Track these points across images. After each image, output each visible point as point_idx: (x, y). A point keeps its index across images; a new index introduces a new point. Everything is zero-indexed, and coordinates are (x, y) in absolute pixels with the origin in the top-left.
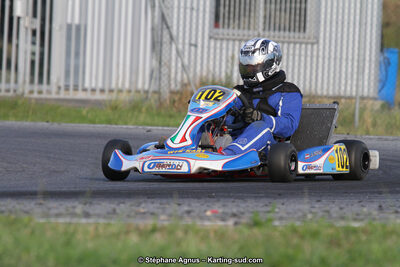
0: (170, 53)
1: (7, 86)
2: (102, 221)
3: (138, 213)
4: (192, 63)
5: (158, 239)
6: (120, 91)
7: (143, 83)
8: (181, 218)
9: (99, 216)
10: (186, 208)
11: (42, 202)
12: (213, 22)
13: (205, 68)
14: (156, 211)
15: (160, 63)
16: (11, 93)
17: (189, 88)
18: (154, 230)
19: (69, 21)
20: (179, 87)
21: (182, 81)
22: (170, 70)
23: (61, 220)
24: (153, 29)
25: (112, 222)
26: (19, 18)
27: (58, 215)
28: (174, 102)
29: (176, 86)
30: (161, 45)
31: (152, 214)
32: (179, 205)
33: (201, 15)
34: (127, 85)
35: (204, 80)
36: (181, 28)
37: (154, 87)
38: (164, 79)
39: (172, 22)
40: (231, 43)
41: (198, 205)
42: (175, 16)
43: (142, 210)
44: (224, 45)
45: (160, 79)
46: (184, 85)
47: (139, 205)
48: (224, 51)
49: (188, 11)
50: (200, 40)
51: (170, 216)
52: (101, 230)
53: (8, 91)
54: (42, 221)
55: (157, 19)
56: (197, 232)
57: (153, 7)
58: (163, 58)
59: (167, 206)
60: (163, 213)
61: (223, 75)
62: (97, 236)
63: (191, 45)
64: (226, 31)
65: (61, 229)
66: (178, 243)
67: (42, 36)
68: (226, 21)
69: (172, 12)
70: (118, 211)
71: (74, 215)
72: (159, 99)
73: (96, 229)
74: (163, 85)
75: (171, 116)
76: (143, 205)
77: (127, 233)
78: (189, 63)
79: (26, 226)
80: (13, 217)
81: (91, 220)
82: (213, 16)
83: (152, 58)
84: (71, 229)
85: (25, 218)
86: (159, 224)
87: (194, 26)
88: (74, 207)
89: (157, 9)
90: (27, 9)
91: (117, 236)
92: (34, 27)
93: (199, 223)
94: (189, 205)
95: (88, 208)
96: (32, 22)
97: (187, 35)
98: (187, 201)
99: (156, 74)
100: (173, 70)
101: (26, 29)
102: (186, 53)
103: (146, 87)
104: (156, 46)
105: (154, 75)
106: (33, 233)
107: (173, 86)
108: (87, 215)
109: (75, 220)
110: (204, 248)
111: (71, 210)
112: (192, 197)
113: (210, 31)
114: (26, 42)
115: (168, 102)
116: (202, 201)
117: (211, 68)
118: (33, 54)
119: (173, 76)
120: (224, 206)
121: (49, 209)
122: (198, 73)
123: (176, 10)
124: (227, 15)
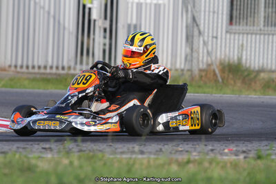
0: (199, 42)
1: (87, 67)
2: (152, 156)
3: (177, 151)
4: (214, 50)
5: (191, 168)
7: (180, 64)
8: (207, 154)
9: (150, 153)
10: (210, 148)
11: (111, 144)
12: (228, 21)
13: (223, 53)
14: (189, 149)
15: (192, 50)
17: (212, 67)
18: (188, 162)
19: (129, 22)
20: (205, 66)
21: (207, 62)
22: (199, 55)
23: (124, 156)
24: (187, 27)
25: (160, 157)
26: (95, 21)
27: (122, 153)
28: (202, 76)
29: (203, 65)
30: (193, 38)
31: (187, 151)
32: (206, 145)
33: (220, 16)
34: (169, 66)
35: (223, 61)
36: (206, 26)
37: (187, 67)
38: (195, 61)
39: (200, 22)
40: (241, 36)
41: (219, 145)
42: (202, 17)
43: (180, 149)
44: (236, 37)
45: (192, 61)
46: (209, 65)
47: (178, 145)
48: (236, 42)
49: (211, 14)
50: (219, 34)
51: (199, 152)
52: (152, 162)
54: (111, 157)
55: (190, 20)
56: (218, 164)
57: (187, 11)
58: (194, 46)
59: (197, 146)
60: (195, 151)
61: (236, 58)
62: (149, 166)
63: (213, 37)
64: (237, 28)
65: (124, 162)
66: (206, 170)
67: (111, 32)
68: (238, 20)
69: (200, 15)
70: (163, 150)
71: (133, 152)
72: (192, 74)
73: (149, 162)
74: (194, 65)
75: (199, 87)
76: (181, 146)
77: (170, 164)
79: (100, 160)
80: (91, 154)
81: (145, 156)
82: (229, 17)
83: (186, 47)
84: (131, 162)
85: (100, 155)
86: (192, 158)
87: (215, 25)
88: (133, 148)
89: (189, 13)
90: (100, 14)
91: (163, 166)
92: (105, 26)
93: (219, 157)
94: (213, 146)
95: (143, 148)
96: (104, 23)
97: (211, 30)
98: (211, 143)
99: (189, 58)
100: (201, 55)
101: (100, 27)
103: (182, 67)
104: (189, 38)
106: (105, 164)
107: (201, 66)
108: (142, 152)
109: (134, 156)
110: (223, 174)
112: (215, 141)
113: (227, 27)
114: (100, 36)
115: (197, 76)
116: (222, 143)
117: (227, 53)
118: (105, 45)
119: (201, 59)
120: (237, 146)
121: (116, 149)
122: (219, 57)
123: (203, 13)
124: (238, 16)
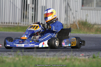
0: (70, 13)
1: (26, 23)
2: (52, 57)
3: (61, 55)
4: (76, 16)
5: (67, 61)
8: (73, 56)
9: (51, 56)
10: (75, 54)
11: (35, 52)
12: (82, 5)
13: (80, 17)
14: (66, 55)
16: (27, 25)
18: (66, 59)
19: (42, 5)
20: (72, 23)
23: (41, 57)
24: (65, 7)
26: (29, 5)
27: (40, 56)
28: (71, 27)
31: (65, 55)
32: (73, 53)
33: (78, 3)
35: (79, 21)
36: (73, 7)
37: (66, 23)
39: (70, 5)
40: (87, 11)
42: (71, 3)
43: (63, 54)
44: (85, 11)
45: (67, 20)
46: (74, 22)
48: (85, 13)
49: (75, 2)
50: (78, 10)
51: (70, 56)
52: (51, 59)
54: (35, 57)
55: (66, 5)
56: (78, 60)
57: (65, 1)
58: (68, 15)
59: (69, 53)
60: (68, 55)
61: (85, 19)
62: (50, 61)
63: (76, 11)
64: (85, 7)
65: (41, 59)
66: (73, 62)
67: (35, 9)
68: (85, 5)
70: (56, 54)
71: (44, 56)
72: (67, 26)
73: (50, 59)
74: (68, 22)
76: (63, 53)
77: (59, 60)
79: (31, 58)
80: (27, 56)
81: (49, 57)
82: (82, 3)
83: (65, 15)
84: (43, 59)
85: (31, 56)
88: (44, 54)
90: (31, 2)
91: (56, 61)
92: (33, 7)
93: (78, 58)
94: (76, 53)
95: (48, 54)
97: (75, 9)
98: (75, 52)
100: (71, 18)
101: (31, 7)
104: (66, 12)
106: (33, 60)
108: (48, 56)
109: (44, 57)
112: (76, 51)
113: (81, 8)
114: (31, 11)
116: (79, 52)
117: (81, 17)
118: (33, 14)
119: (71, 20)
121: (37, 54)
123: (71, 2)
124: (86, 3)
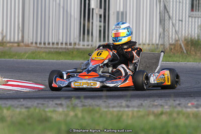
0: (169, 25)
1: (88, 43)
2: (136, 109)
3: (153, 105)
4: (180, 30)
5: (164, 118)
6: (144, 44)
7: (156, 40)
8: (175, 107)
9: (134, 107)
10: (178, 102)
11: (105, 100)
12: (190, 9)
13: (187, 32)
14: (163, 104)
15: (164, 30)
16: (90, 47)
17: (179, 42)
18: (162, 113)
19: (118, 10)
20: (174, 42)
21: (175, 38)
22: (169, 34)
23: (115, 109)
24: (160, 13)
25: (141, 110)
26: (93, 9)
27: (114, 107)
28: (171, 49)
29: (172, 41)
30: (164, 21)
31: (161, 105)
32: (174, 101)
33: (184, 5)
34: (148, 42)
35: (186, 38)
36: (174, 12)
37: (161, 42)
38: (166, 38)
39: (170, 9)
40: (200, 19)
41: (184, 100)
42: (171, 6)
43: (156, 104)
44: (196, 20)
45: (164, 37)
46: (177, 41)
47: (154, 101)
48: (196, 23)
49: (178, 3)
50: (184, 18)
51: (170, 106)
52: (135, 113)
53: (88, 45)
54: (106, 110)
55: (162, 8)
56: (184, 114)
57: (160, 2)
58: (165, 27)
59: (168, 101)
60: (167, 105)
61: (196, 35)
62: (133, 117)
63: (179, 20)
64: (197, 13)
65: (115, 114)
66: (174, 120)
67: (105, 17)
68: (197, 8)
69: (170, 4)
70: (144, 104)
71: (121, 106)
72: (164, 48)
73: (133, 113)
74: (165, 41)
75: (170, 57)
76: (156, 101)
77: (148, 115)
78: (179, 29)
79: (98, 112)
80: (91, 108)
81: (130, 109)
82: (190, 6)
83: (160, 27)
84: (120, 114)
85: (97, 108)
86: (164, 110)
87: (181, 11)
88: (121, 103)
89: (162, 3)
90: (97, 4)
91: (143, 117)
92: (100, 13)
93: (184, 110)
94: (180, 101)
95: (128, 103)
96: (99, 11)
97: (177, 16)
98: (178, 99)
99: (162, 35)
100: (171, 33)
101: (97, 14)
102: (177, 25)
103: (157, 42)
104: (162, 21)
105: (161, 36)
106: (101, 116)
107: (171, 41)
108: (128, 106)
109: (122, 109)
110: (187, 122)
111: (120, 104)
112: (182, 97)
113: (189, 13)
114: (97, 21)
115: (168, 49)
116: (186, 98)
117: (190, 32)
118: (100, 27)
119: (171, 36)
120: (197, 101)
121: (109, 104)
122: (184, 35)
123: (171, 3)
124: (197, 5)
